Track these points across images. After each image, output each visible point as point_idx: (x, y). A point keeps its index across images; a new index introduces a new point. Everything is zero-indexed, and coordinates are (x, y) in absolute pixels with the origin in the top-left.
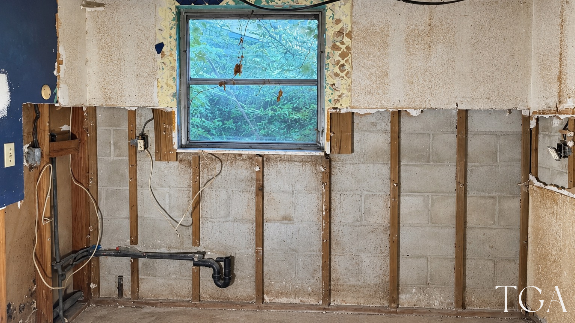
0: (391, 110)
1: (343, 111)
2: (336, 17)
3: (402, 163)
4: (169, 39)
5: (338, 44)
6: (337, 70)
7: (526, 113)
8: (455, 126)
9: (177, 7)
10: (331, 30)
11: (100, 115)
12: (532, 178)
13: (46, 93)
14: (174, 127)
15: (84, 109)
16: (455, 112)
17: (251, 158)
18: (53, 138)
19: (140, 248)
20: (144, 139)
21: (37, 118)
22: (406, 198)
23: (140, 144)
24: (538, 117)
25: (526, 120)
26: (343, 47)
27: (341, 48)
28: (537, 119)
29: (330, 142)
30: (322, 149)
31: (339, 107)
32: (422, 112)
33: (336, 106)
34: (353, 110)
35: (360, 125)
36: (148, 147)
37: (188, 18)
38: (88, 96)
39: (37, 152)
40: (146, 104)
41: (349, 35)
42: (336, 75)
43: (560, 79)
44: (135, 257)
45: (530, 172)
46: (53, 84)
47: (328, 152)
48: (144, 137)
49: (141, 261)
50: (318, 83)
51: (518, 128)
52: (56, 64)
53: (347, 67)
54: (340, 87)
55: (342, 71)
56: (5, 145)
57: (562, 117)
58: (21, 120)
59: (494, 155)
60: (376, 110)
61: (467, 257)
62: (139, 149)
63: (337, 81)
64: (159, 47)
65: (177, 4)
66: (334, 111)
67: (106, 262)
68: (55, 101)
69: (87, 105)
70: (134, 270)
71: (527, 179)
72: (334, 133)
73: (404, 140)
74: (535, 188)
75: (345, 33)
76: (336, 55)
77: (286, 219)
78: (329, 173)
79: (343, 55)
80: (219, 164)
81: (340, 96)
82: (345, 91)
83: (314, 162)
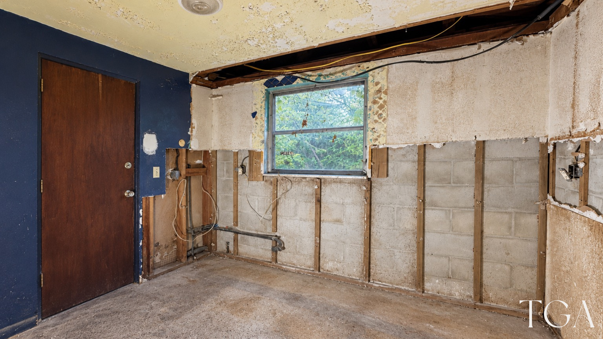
0: (418, 144)
1: (381, 147)
2: (376, 81)
3: (426, 185)
4: (260, 109)
5: (377, 99)
6: (376, 117)
8: (473, 153)
9: (266, 90)
10: (372, 90)
11: (219, 155)
12: (550, 197)
13: (182, 143)
14: (262, 160)
15: (210, 152)
16: (473, 143)
17: (313, 180)
18: (188, 166)
19: (238, 228)
20: (243, 168)
21: (178, 157)
22: (430, 211)
23: (240, 171)
25: (544, 146)
26: (381, 102)
27: (379, 102)
28: (555, 145)
29: (371, 169)
30: (365, 175)
31: (378, 144)
32: (444, 144)
33: (375, 144)
34: (388, 146)
35: (394, 157)
36: (245, 172)
37: (274, 95)
38: (213, 145)
39: (177, 173)
40: (245, 148)
41: (386, 93)
44: (237, 233)
45: (548, 192)
46: (188, 139)
47: (369, 176)
48: (243, 167)
49: (239, 236)
50: (363, 128)
51: (535, 153)
52: (190, 129)
53: (384, 115)
54: (379, 130)
55: (380, 118)
56: (154, 167)
57: (575, 140)
58: (167, 157)
60: (406, 145)
61: (484, 260)
62: (239, 174)
63: (376, 126)
64: (254, 115)
65: (266, 88)
66: (373, 147)
67: (220, 234)
68: (189, 147)
69: (212, 149)
70: (236, 240)
71: (546, 198)
72: (374, 163)
73: (429, 167)
74: (551, 206)
75: (382, 91)
76: (376, 107)
77: (338, 221)
78: (370, 190)
79: (381, 107)
80: (290, 184)
81: (379, 136)
82: (382, 132)
83: (359, 183)
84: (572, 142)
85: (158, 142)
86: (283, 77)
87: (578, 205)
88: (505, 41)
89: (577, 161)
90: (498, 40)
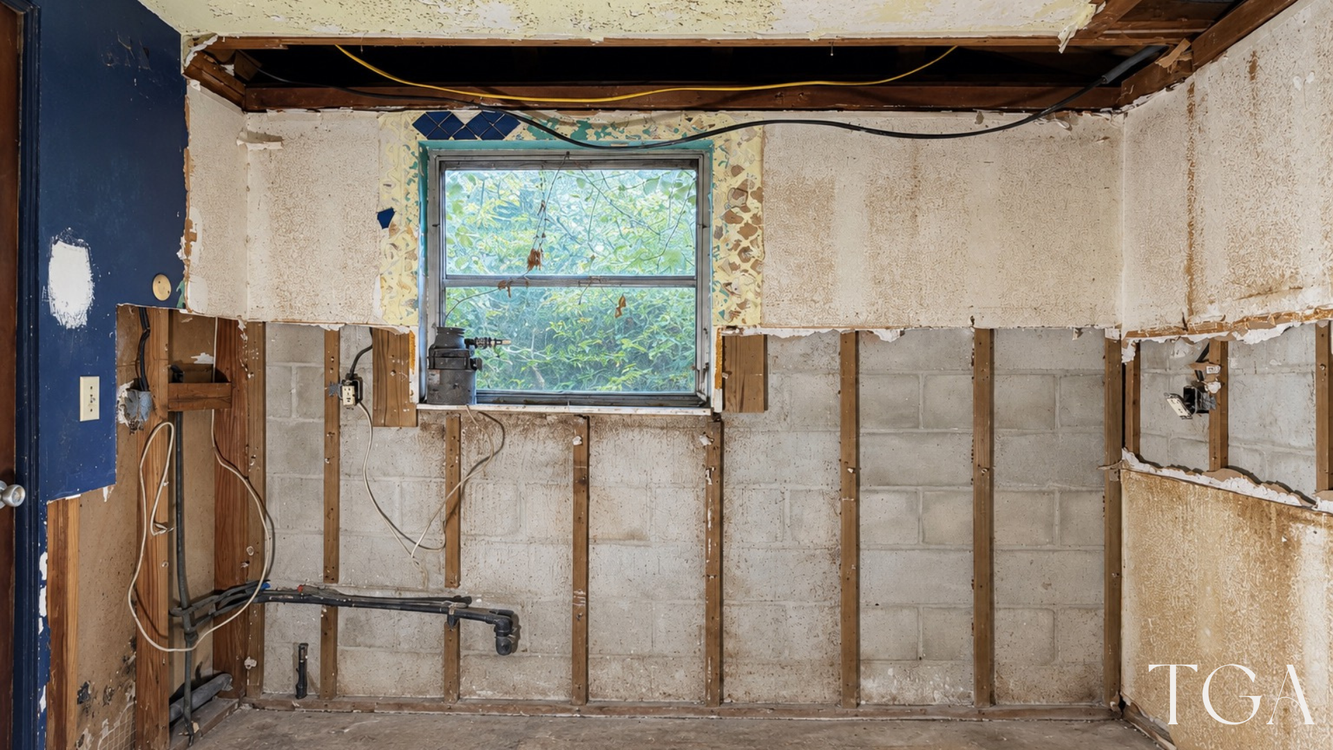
0: (840, 330)
1: (748, 332)
2: (733, 162)
3: (862, 431)
4: (404, 202)
5: (735, 210)
6: (734, 257)
7: (1113, 335)
8: (969, 357)
9: (421, 144)
10: (722, 186)
11: (273, 340)
12: (1127, 456)
13: (161, 288)
14: (414, 360)
15: (241, 326)
16: (969, 334)
17: (565, 420)
18: (176, 375)
20: (354, 384)
21: (145, 336)
22: (873, 497)
23: (348, 392)
24: (1140, 341)
25: (1114, 347)
26: (747, 217)
27: (742, 219)
28: (1138, 346)
29: (721, 390)
30: (706, 404)
31: (740, 324)
32: (902, 333)
33: (732, 324)
34: (767, 331)
35: (781, 359)
36: (361, 398)
37: (443, 166)
38: (250, 303)
39: (144, 397)
40: (360, 320)
41: (759, 196)
42: (734, 267)
44: (332, 604)
45: (1123, 445)
46: (177, 274)
47: (718, 408)
48: (355, 381)
49: (343, 612)
50: (697, 282)
51: (1098, 364)
52: (183, 240)
53: (755, 252)
54: (741, 288)
55: (746, 260)
56: (82, 378)
57: (1196, 338)
58: (113, 336)
59: (1048, 413)
60: (812, 331)
61: (996, 606)
62: (345, 402)
63: (738, 279)
64: (385, 218)
65: (422, 138)
66: (730, 332)
67: (278, 614)
68: (180, 304)
69: (247, 317)
70: (329, 632)
71: (1118, 459)
72: (730, 373)
73: (867, 388)
74: (1133, 474)
75: (750, 191)
76: (733, 232)
77: (634, 537)
78: (719, 449)
79: (747, 231)
80: (498, 430)
81: (742, 306)
82: (750, 296)
83: (690, 428)
84: (1187, 340)
85: (94, 279)
86: (475, 113)
87: (1205, 467)
88: (1036, 115)
89: (1202, 379)
90: (1019, 111)
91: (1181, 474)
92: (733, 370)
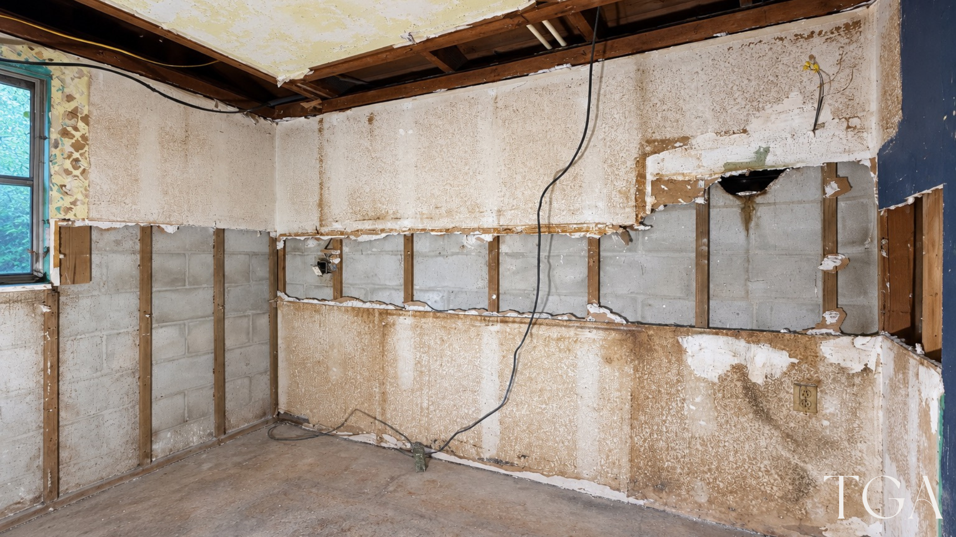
0: (142, 225)
1: (78, 224)
2: (67, 91)
3: (154, 289)
5: (69, 129)
6: (68, 164)
7: (272, 235)
8: (212, 244)
10: (59, 108)
12: (280, 294)
16: (212, 231)
22: (161, 331)
25: (274, 241)
26: (77, 135)
27: (74, 137)
28: (285, 241)
29: (59, 268)
30: (44, 279)
31: (72, 218)
32: (178, 228)
33: (67, 217)
34: (93, 224)
35: (101, 244)
41: (86, 119)
42: (67, 172)
43: (321, 205)
45: (278, 288)
47: (57, 283)
50: (32, 183)
51: (265, 249)
53: (83, 164)
54: (73, 190)
55: (76, 168)
59: (247, 274)
60: (124, 224)
63: (69, 182)
66: (65, 223)
71: (276, 296)
72: (65, 255)
73: (157, 262)
74: (285, 303)
75: (80, 116)
76: (67, 145)
78: (56, 314)
79: (77, 147)
81: (74, 203)
82: (80, 197)
83: (32, 301)
91: (316, 302)
92: (67, 252)
